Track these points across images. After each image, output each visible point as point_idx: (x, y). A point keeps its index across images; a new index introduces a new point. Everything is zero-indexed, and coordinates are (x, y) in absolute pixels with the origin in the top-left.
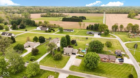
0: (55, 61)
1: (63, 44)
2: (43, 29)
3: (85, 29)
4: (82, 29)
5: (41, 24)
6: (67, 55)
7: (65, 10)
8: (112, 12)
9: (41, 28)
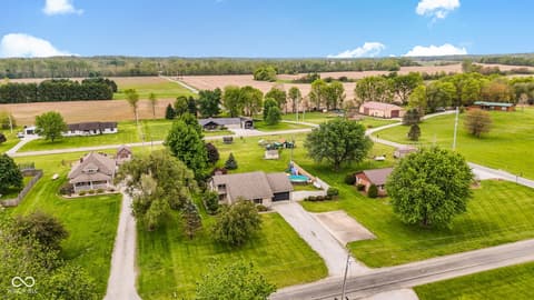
3: (158, 120)
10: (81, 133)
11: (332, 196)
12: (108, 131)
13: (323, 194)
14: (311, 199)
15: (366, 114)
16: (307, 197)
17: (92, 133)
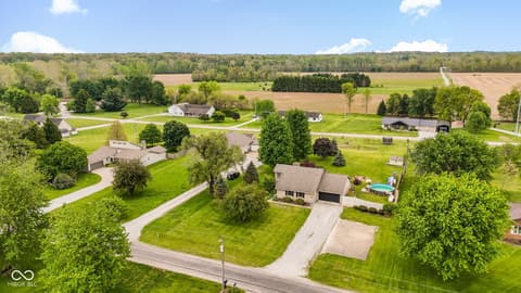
0: (228, 227)
1: (272, 151)
2: (190, 110)
3: (370, 115)
4: (356, 114)
5: (188, 96)
6: (291, 201)
7: (283, 63)
8: (473, 65)
9: (185, 109)
11: (386, 212)
12: (311, 120)
13: (379, 206)
14: (363, 210)
16: (358, 205)
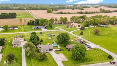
3: (26, 25)
4: (23, 25)
10: (11, 29)
11: (61, 50)
12: (16, 28)
13: (59, 49)
14: (57, 51)
15: (72, 25)
17: (13, 29)
